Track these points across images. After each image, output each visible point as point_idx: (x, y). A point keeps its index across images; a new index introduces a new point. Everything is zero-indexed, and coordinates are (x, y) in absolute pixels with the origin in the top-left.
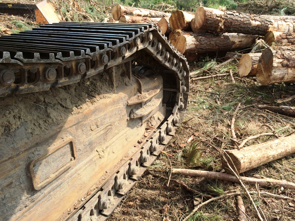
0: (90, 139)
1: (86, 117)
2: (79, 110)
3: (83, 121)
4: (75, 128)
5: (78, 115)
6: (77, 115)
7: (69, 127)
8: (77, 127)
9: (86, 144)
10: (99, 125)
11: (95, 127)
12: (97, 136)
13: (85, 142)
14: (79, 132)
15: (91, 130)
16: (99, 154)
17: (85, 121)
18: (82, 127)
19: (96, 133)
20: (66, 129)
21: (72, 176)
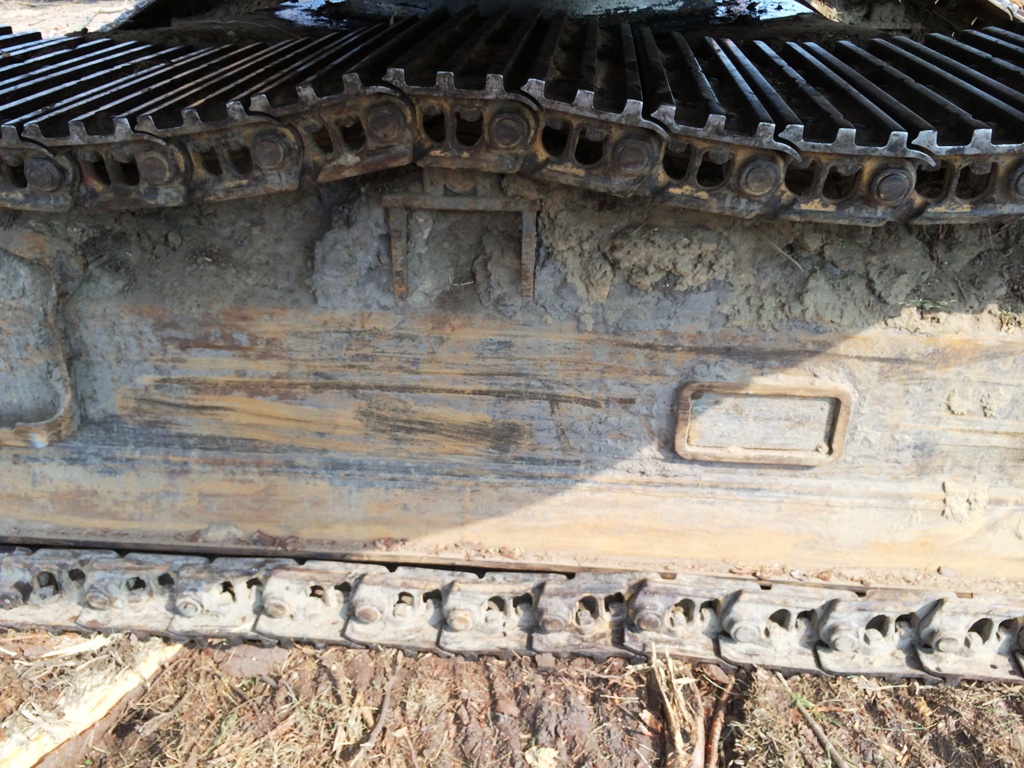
0: (929, 433)
1: (941, 357)
2: (923, 322)
3: (922, 363)
4: (877, 370)
5: (909, 337)
6: (904, 336)
7: (854, 355)
8: (886, 369)
9: (903, 440)
10: (995, 408)
11: (972, 405)
12: (967, 440)
13: (903, 433)
14: (890, 389)
15: (949, 408)
16: (944, 501)
17: (933, 367)
18: (911, 379)
19: (967, 428)
20: (840, 356)
21: (804, 494)
